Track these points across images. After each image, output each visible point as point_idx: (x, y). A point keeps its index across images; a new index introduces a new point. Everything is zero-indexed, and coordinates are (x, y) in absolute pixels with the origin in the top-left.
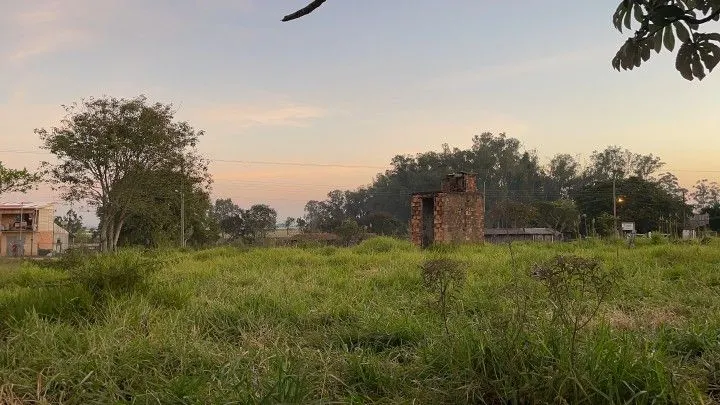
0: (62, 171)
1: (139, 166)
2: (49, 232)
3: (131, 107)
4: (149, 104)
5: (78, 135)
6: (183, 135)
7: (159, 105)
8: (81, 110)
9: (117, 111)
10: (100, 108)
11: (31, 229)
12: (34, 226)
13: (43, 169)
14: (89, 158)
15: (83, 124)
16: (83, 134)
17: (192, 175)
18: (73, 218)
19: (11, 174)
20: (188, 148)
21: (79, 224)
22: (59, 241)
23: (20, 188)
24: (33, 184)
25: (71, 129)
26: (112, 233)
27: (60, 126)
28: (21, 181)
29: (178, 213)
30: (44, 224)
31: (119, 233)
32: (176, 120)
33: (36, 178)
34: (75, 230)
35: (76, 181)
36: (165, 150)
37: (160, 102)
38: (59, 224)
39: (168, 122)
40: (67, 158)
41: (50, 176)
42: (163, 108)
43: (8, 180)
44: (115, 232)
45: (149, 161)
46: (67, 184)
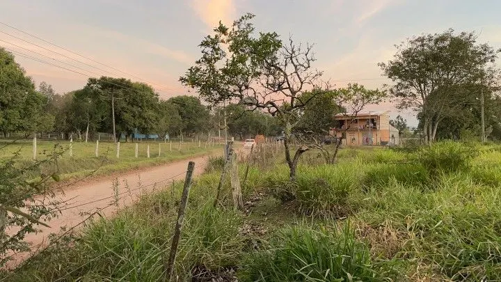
0: (395, 89)
1: (449, 82)
2: (386, 130)
3: (442, 39)
4: (456, 34)
5: (405, 64)
6: (483, 54)
7: (463, 34)
8: (407, 46)
9: (432, 44)
10: (419, 43)
11: (375, 128)
12: (378, 126)
13: (384, 90)
14: (412, 79)
15: (409, 56)
16: (409, 63)
17: (493, 85)
18: (400, 121)
19: (369, 93)
20: (489, 64)
21: (404, 125)
22: (393, 136)
23: (375, 101)
24: (382, 99)
25: (400, 61)
26: (431, 131)
27: (393, 59)
28: (375, 97)
29: (479, 116)
30: (383, 125)
31: (435, 130)
32: (477, 44)
33: (384, 95)
34: (402, 129)
35: (404, 96)
36: (468, 68)
37: (465, 31)
38: (393, 125)
39: (471, 45)
40: (399, 81)
41: (388, 93)
42: (467, 36)
43: (368, 97)
44: (433, 131)
45: (457, 77)
46: (400, 98)
